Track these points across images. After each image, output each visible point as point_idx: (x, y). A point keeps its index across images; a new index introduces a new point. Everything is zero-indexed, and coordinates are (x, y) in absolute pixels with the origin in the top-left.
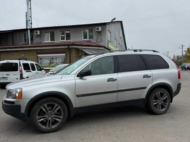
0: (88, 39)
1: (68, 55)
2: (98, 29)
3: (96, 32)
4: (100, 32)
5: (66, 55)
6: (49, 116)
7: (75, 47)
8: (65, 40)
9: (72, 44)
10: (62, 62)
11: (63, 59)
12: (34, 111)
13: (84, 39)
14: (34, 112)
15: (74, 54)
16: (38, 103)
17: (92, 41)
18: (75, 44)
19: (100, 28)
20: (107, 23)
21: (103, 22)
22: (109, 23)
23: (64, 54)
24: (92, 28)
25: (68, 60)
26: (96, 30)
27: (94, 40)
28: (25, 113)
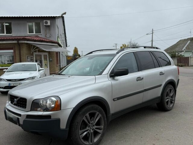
0: (34, 33)
1: (17, 52)
2: (46, 23)
3: (44, 27)
4: (49, 26)
5: (15, 52)
6: (91, 128)
7: (26, 42)
8: (5, 34)
9: (23, 38)
10: (9, 60)
11: (10, 56)
12: (77, 124)
13: (29, 33)
14: (77, 126)
15: (24, 51)
16: (80, 113)
17: (39, 36)
18: (26, 39)
19: (49, 22)
20: (56, 17)
21: (52, 16)
22: (59, 17)
23: (12, 51)
24: (38, 21)
25: (18, 58)
26: (45, 24)
27: (42, 35)
28: (66, 128)
